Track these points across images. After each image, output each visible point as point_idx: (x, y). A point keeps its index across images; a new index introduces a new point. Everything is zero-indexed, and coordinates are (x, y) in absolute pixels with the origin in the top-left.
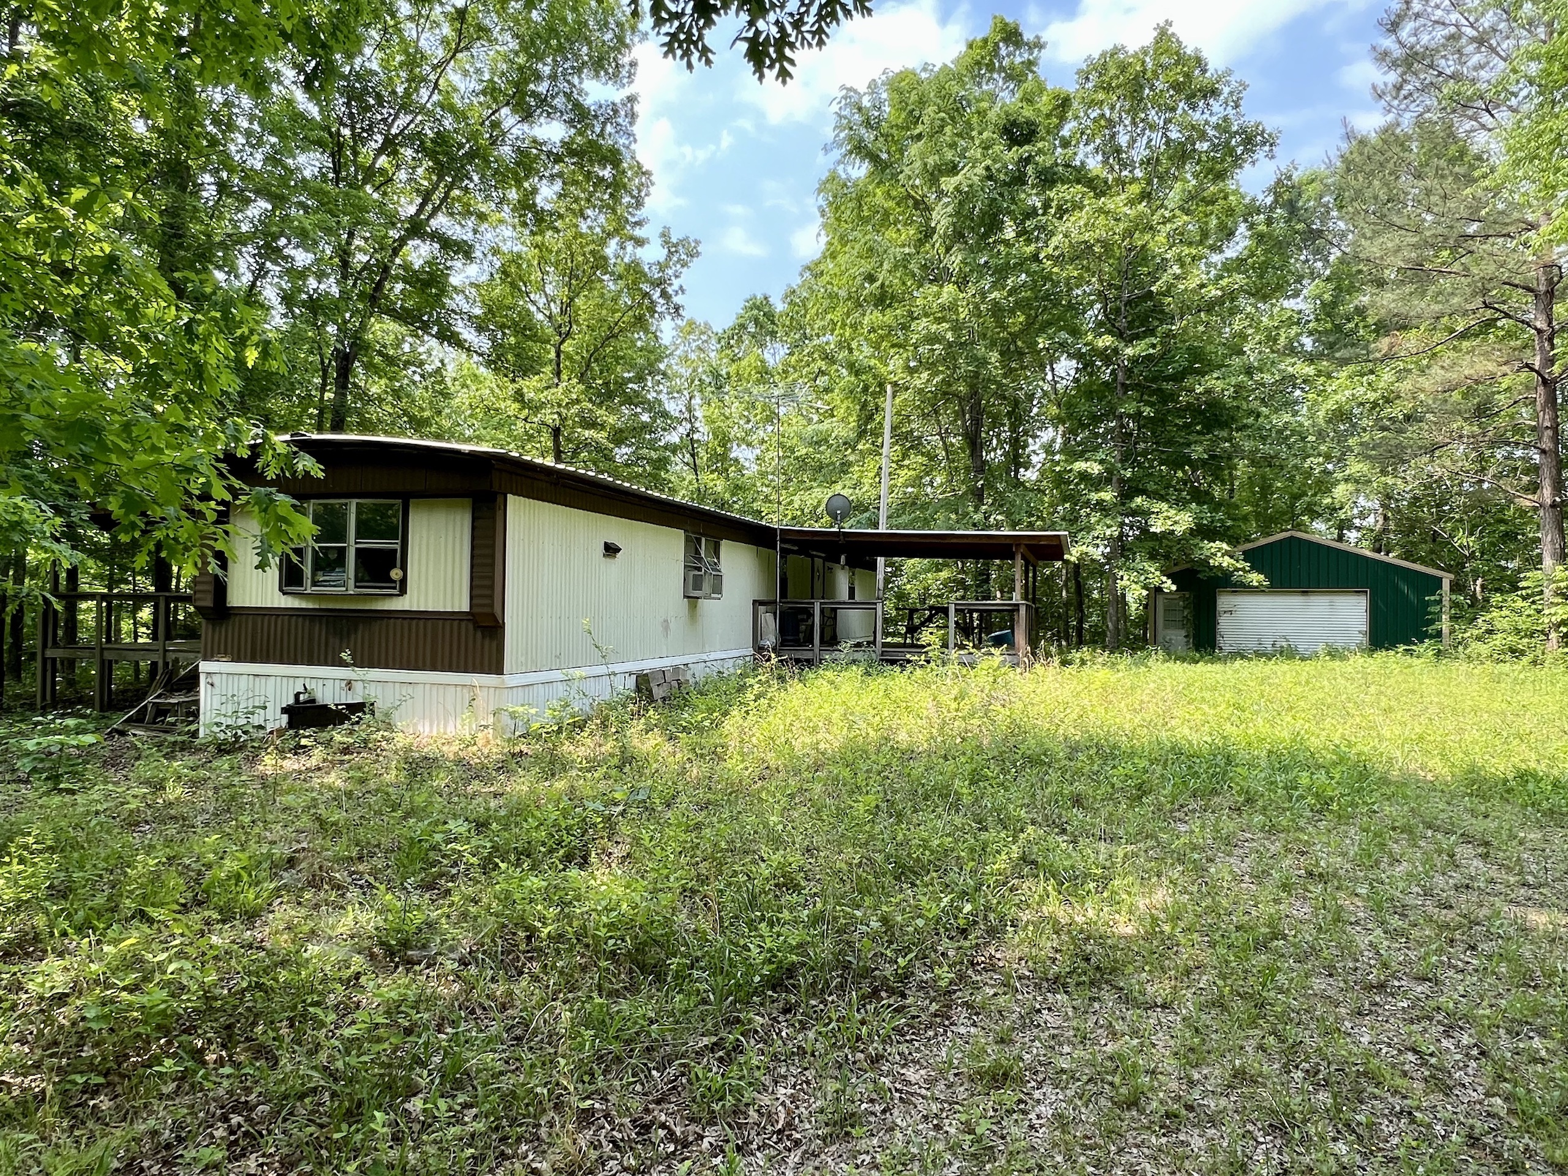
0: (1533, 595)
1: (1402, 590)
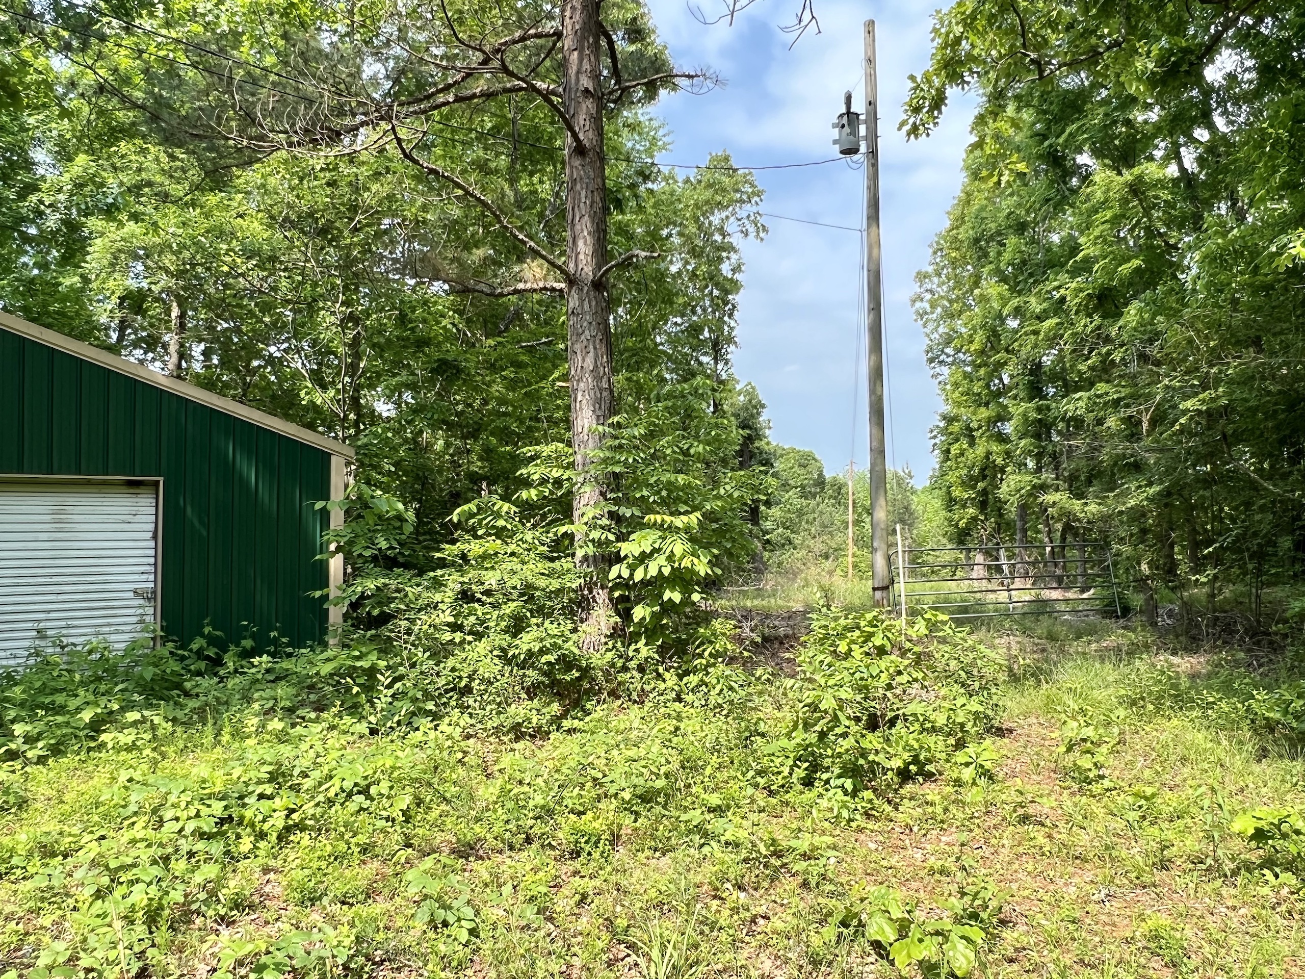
1: (243, 482)
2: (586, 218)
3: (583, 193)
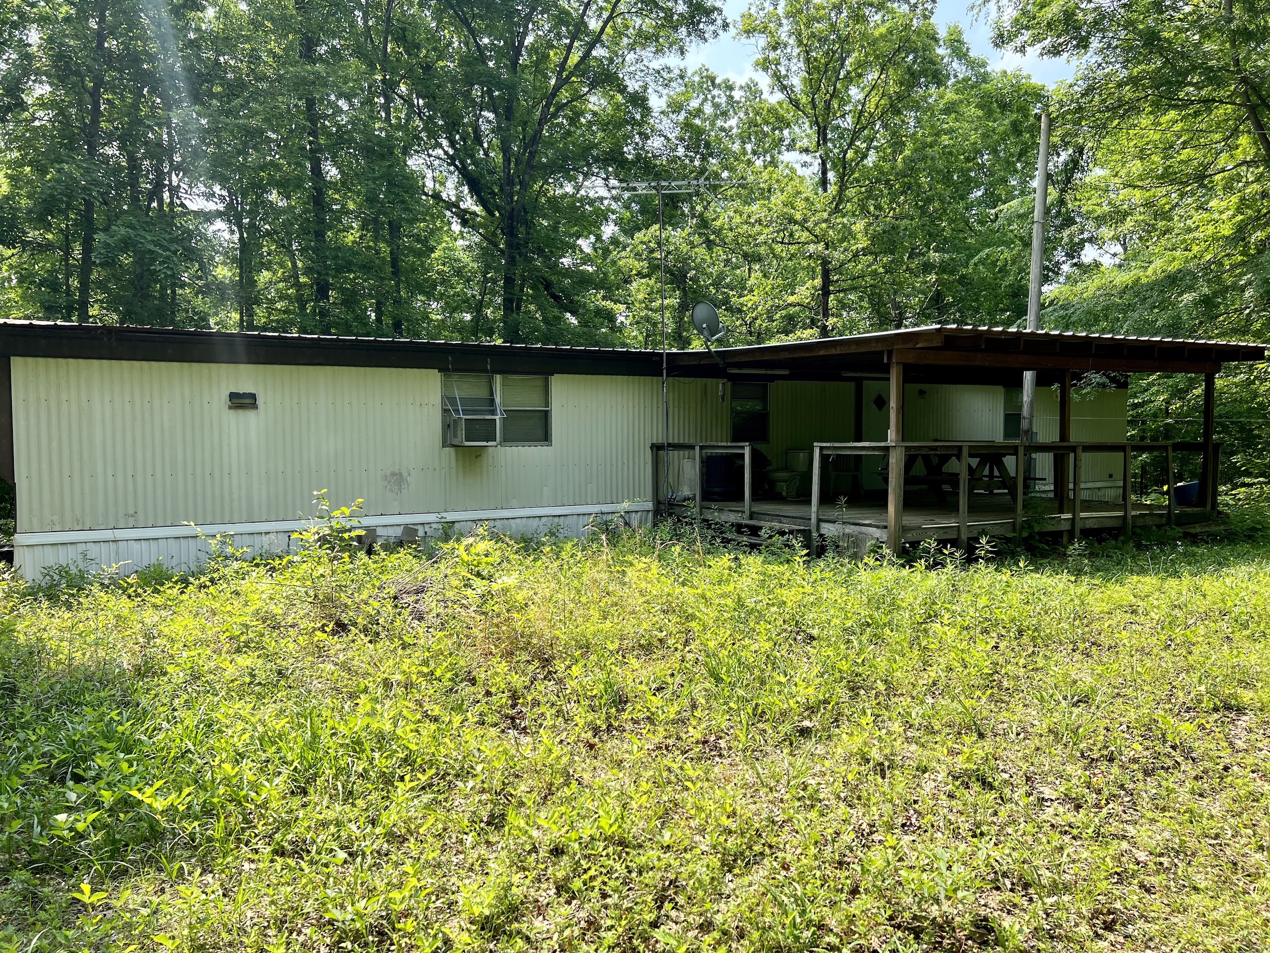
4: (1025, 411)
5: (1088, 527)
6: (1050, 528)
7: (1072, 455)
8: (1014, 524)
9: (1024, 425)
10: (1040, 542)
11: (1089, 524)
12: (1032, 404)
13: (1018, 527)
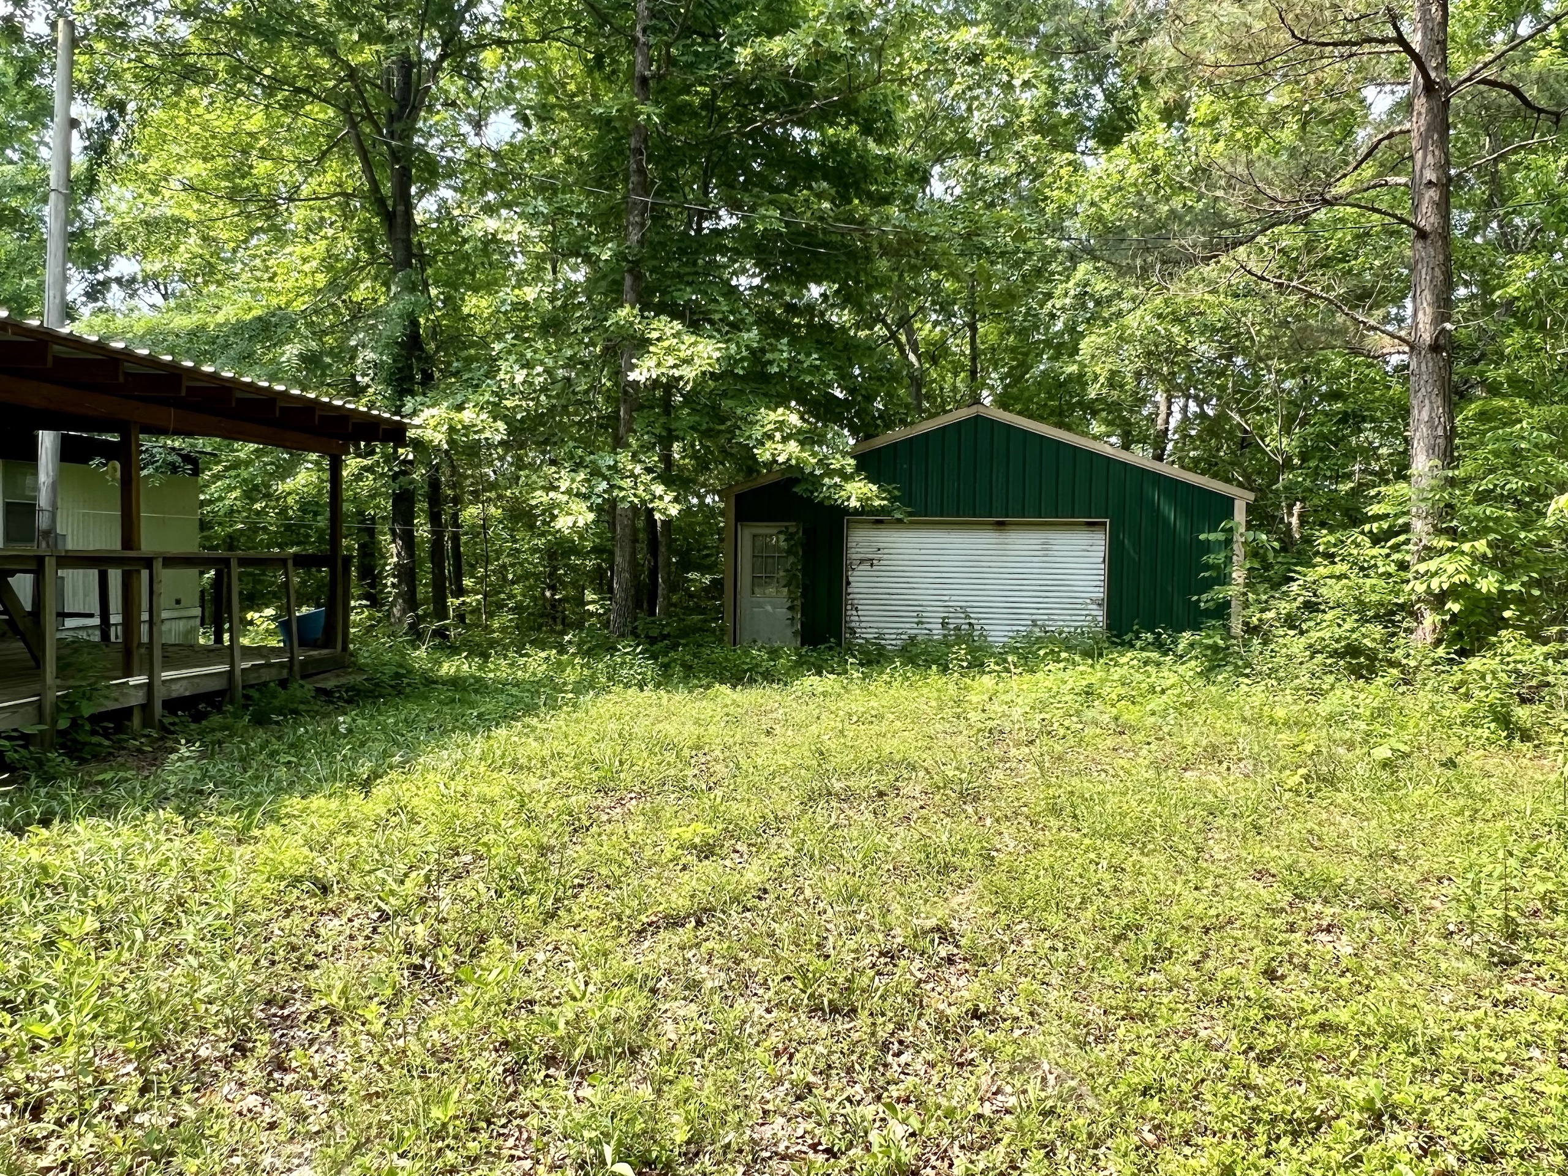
0: (1391, 533)
1: (1166, 520)
2: (1426, 292)
3: (1424, 271)
4: (43, 500)
5: (174, 695)
6: (111, 706)
7: (145, 574)
8: (39, 706)
9: (43, 521)
10: (94, 733)
11: (178, 691)
12: (54, 487)
13: (48, 709)
